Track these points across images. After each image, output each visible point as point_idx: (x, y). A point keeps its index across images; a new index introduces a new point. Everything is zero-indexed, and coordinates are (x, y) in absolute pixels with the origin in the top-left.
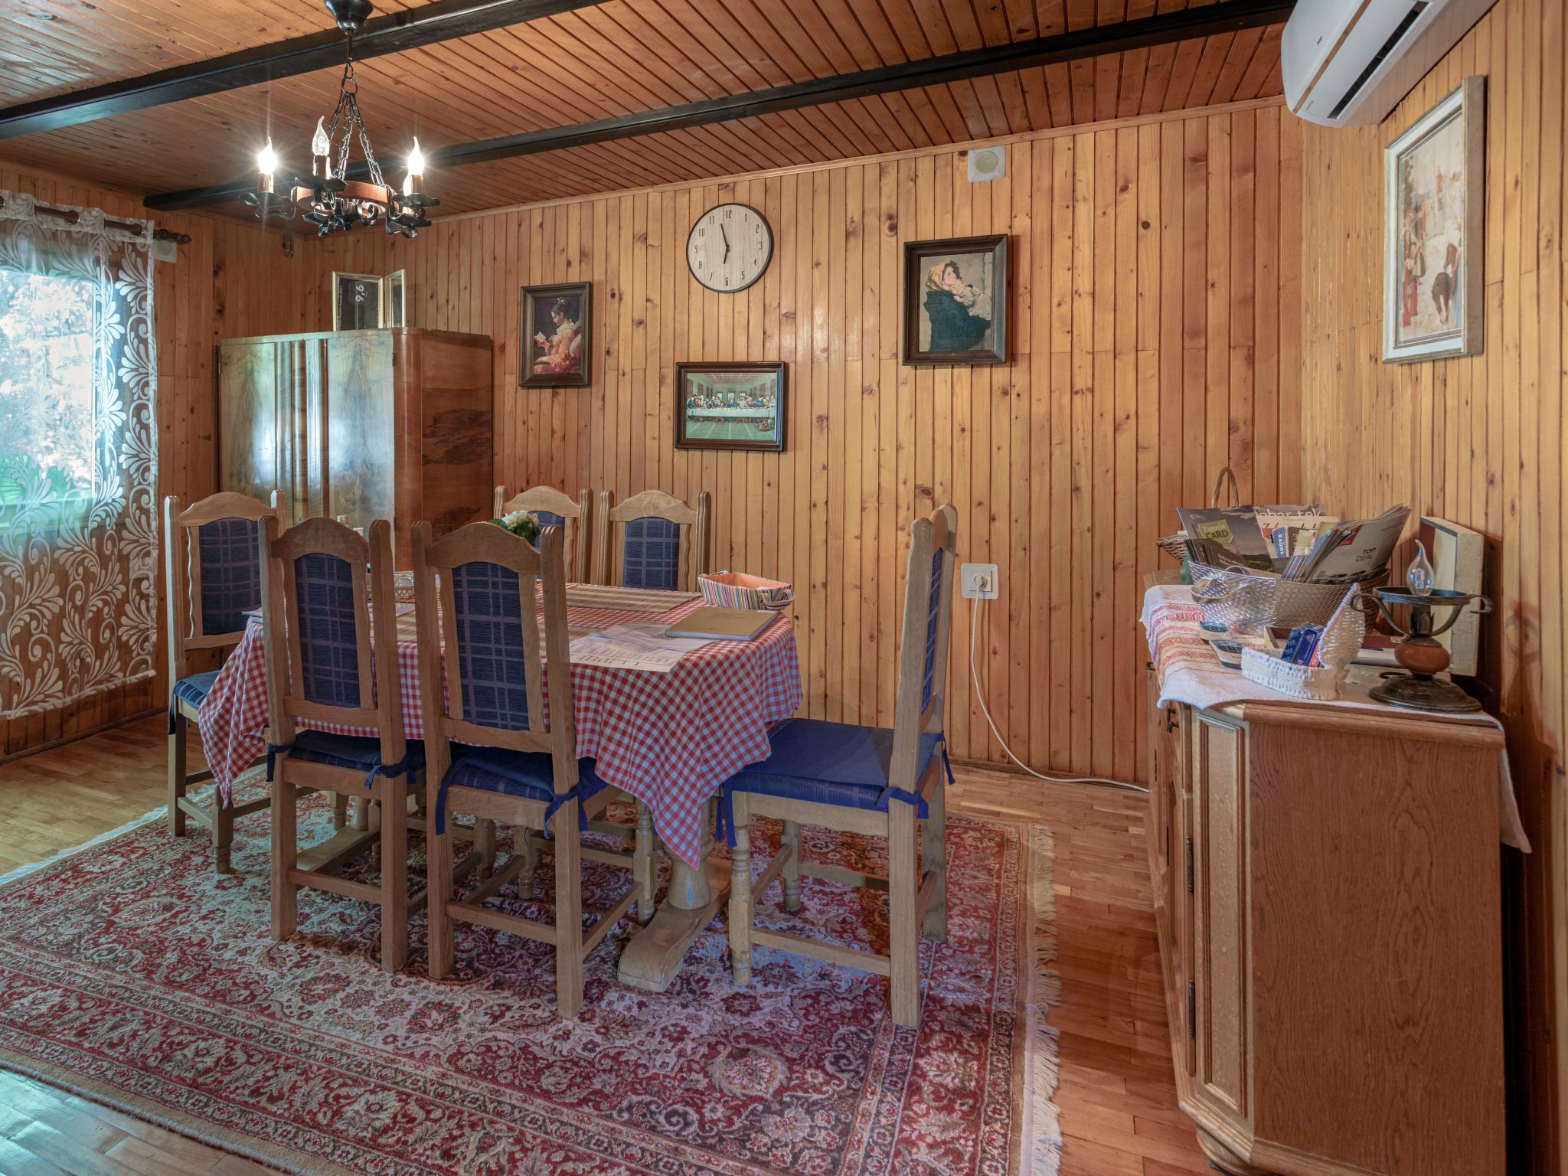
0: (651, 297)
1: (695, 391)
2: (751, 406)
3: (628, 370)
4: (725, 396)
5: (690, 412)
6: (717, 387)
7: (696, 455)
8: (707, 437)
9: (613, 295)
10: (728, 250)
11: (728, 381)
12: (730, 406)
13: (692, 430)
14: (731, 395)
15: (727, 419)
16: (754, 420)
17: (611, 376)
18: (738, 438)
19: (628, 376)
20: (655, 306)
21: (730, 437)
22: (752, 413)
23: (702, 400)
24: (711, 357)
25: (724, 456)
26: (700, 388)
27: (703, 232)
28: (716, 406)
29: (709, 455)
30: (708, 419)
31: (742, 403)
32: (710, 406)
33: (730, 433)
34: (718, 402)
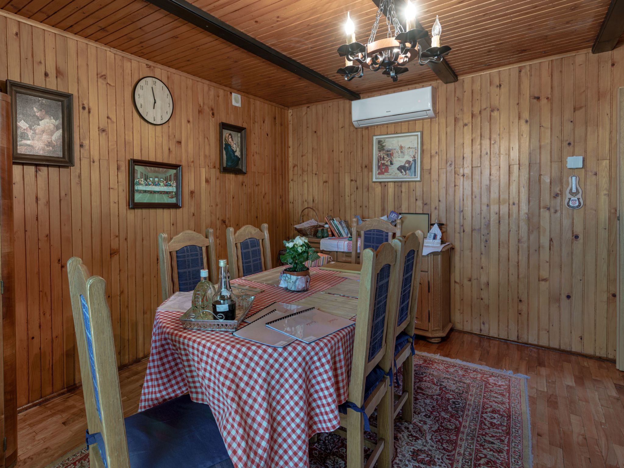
0: (110, 116)
1: (139, 176)
2: (166, 185)
3: (96, 158)
4: (154, 180)
5: (136, 188)
6: (150, 175)
7: (138, 211)
8: (145, 201)
9: (84, 108)
10: (155, 102)
11: (155, 172)
12: (156, 185)
13: (138, 198)
14: (156, 179)
15: (155, 192)
16: (166, 193)
17: (85, 162)
18: (160, 202)
19: (97, 163)
20: (113, 122)
21: (156, 202)
22: (166, 189)
23: (142, 181)
24: (145, 158)
25: (152, 211)
26: (142, 173)
27: (142, 88)
28: (150, 185)
29: (145, 211)
30: (145, 192)
31: (162, 184)
32: (146, 185)
33: (157, 199)
34: (150, 183)
